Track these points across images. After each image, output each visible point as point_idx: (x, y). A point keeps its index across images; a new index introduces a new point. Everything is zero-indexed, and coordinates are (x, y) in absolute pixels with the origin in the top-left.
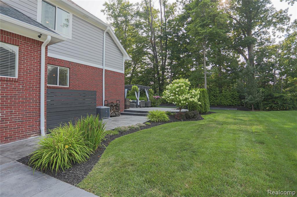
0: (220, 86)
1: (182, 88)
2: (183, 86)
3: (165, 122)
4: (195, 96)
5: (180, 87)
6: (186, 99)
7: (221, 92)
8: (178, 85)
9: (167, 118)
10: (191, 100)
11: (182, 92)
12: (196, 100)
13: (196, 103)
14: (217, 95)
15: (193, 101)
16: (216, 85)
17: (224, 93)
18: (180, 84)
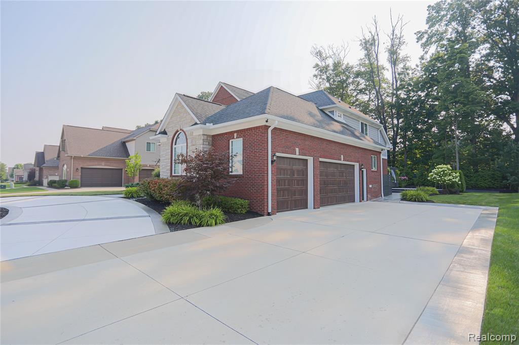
0: (475, 164)
1: (446, 172)
2: (446, 170)
3: (437, 194)
4: (456, 177)
5: (444, 171)
6: (450, 180)
7: (477, 171)
8: (442, 170)
9: (438, 193)
10: (454, 180)
11: (445, 175)
12: (457, 180)
13: (457, 183)
14: (472, 175)
15: (455, 181)
16: (470, 163)
17: (480, 173)
18: (443, 169)
